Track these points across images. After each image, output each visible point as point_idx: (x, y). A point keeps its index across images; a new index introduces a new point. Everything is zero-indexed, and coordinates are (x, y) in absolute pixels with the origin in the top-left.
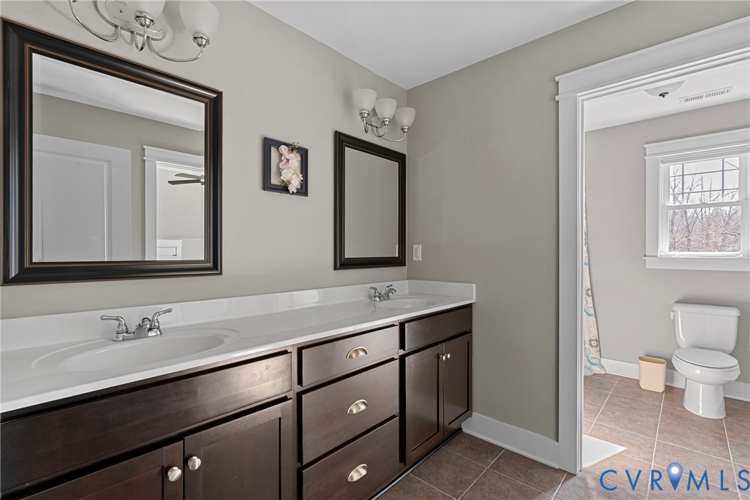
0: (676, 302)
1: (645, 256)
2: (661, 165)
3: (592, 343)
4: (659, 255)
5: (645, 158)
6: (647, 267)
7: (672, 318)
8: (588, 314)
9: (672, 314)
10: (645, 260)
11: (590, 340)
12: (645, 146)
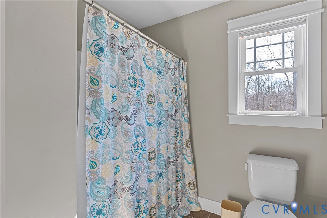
0: (250, 153)
1: (228, 114)
2: (239, 38)
3: (191, 186)
4: (238, 113)
5: (228, 32)
6: (229, 124)
7: (246, 169)
8: (188, 162)
9: (246, 165)
10: (228, 117)
11: (189, 184)
12: (228, 22)
